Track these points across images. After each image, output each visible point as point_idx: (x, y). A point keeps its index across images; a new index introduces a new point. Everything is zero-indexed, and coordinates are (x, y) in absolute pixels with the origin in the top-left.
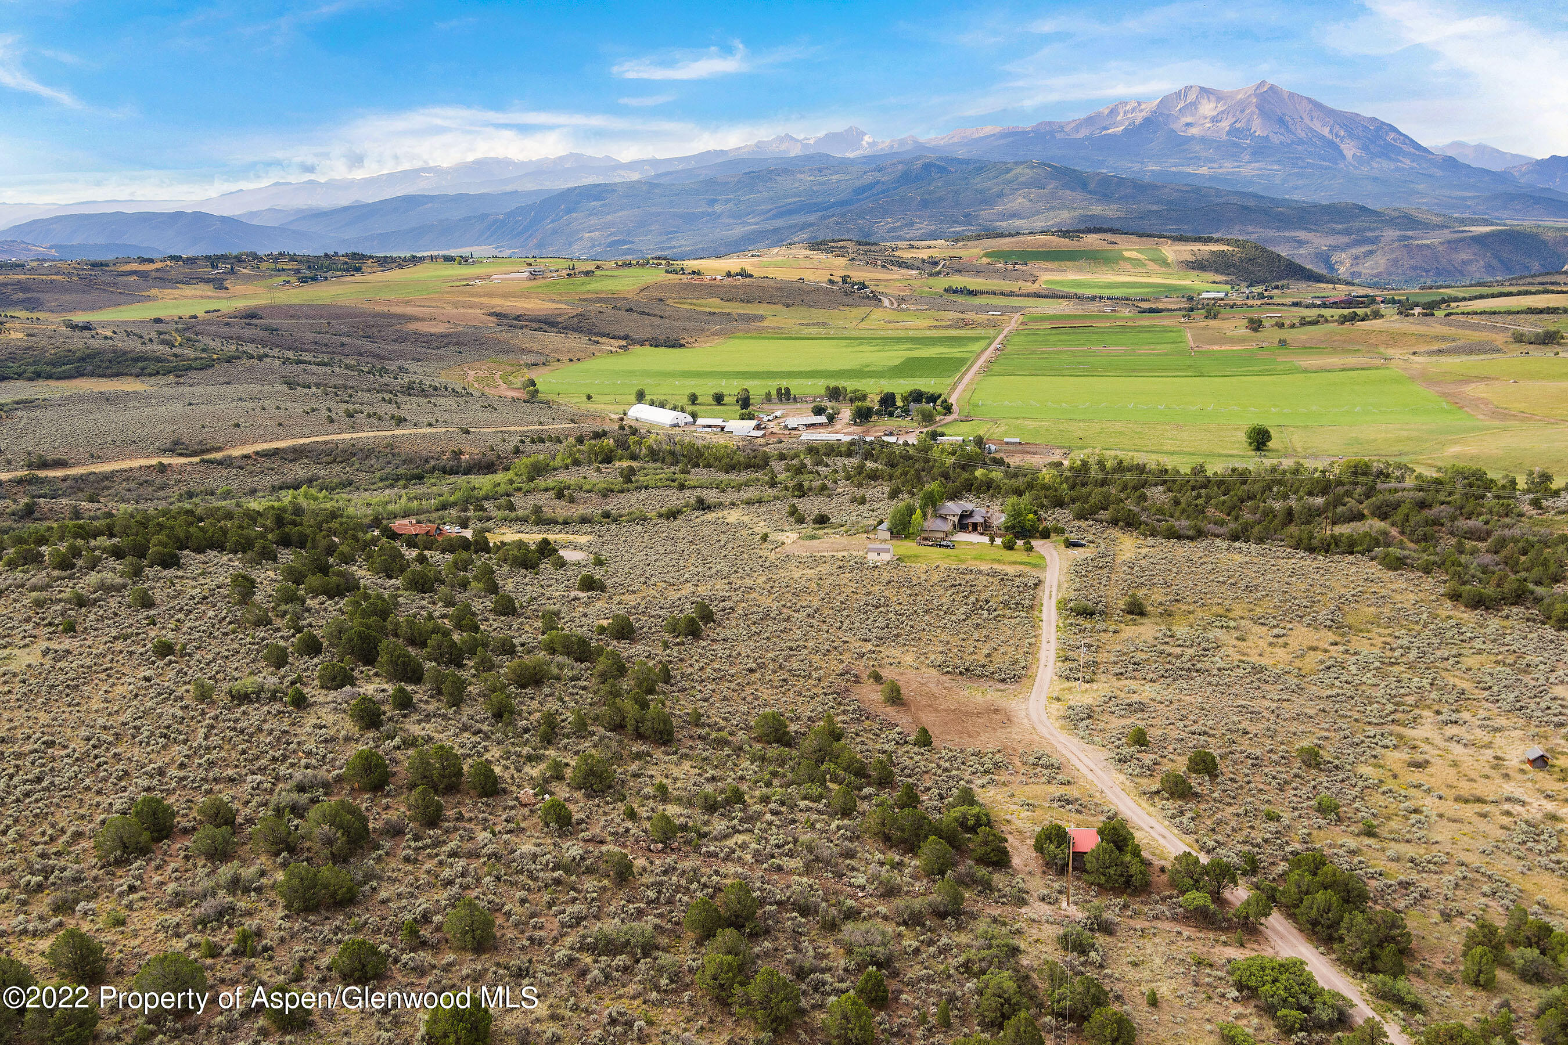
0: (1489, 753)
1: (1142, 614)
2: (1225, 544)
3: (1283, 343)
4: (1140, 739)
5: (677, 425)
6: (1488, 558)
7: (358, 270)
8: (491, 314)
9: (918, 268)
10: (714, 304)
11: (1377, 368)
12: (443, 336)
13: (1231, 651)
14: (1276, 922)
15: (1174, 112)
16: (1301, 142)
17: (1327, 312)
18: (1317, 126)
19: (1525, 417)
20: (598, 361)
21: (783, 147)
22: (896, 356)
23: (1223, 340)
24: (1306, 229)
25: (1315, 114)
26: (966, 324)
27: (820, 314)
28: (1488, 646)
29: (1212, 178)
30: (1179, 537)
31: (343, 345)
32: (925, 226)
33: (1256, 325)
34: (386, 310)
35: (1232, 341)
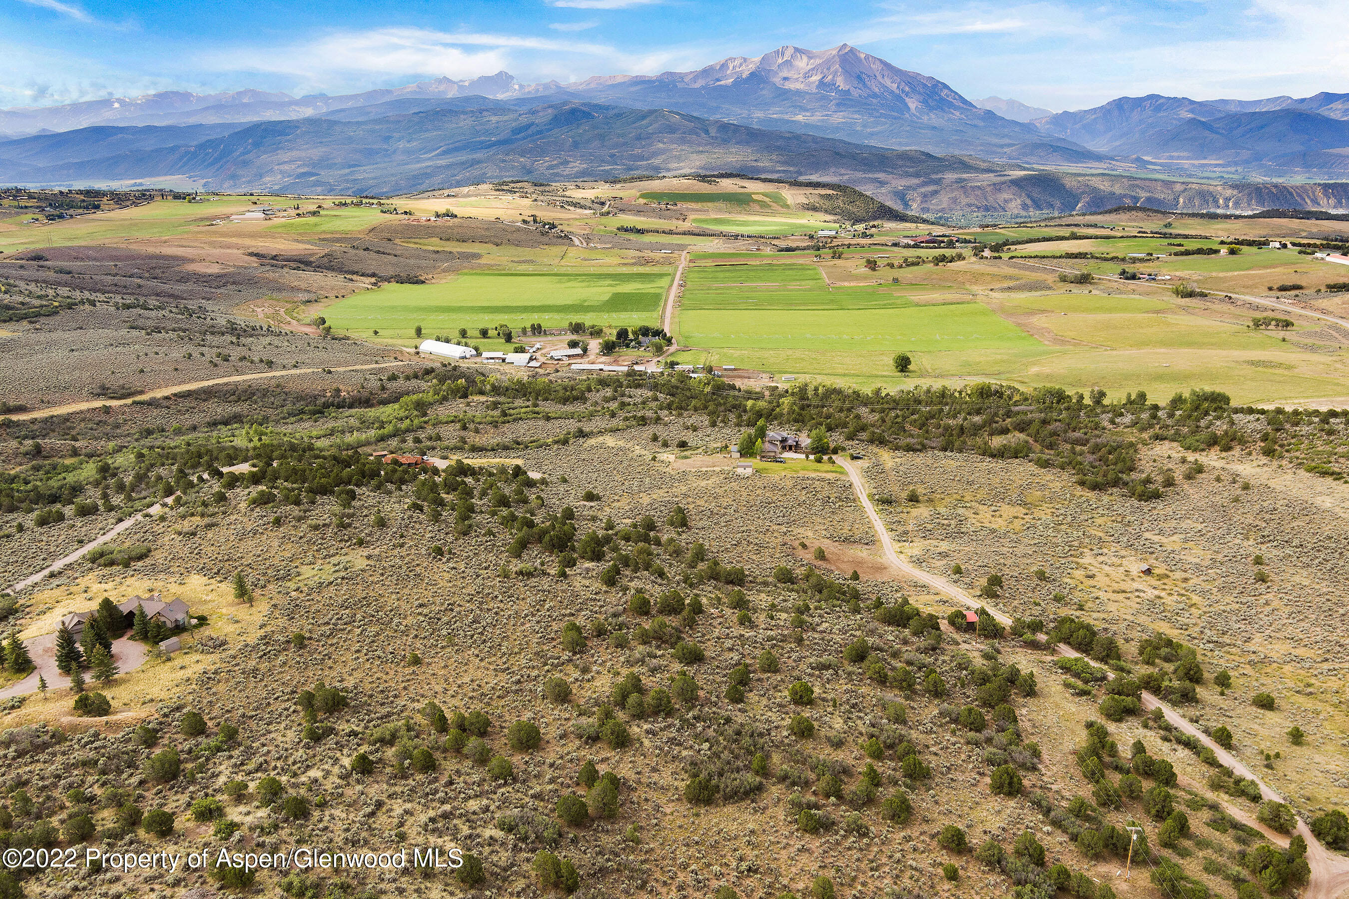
0: (1122, 569)
1: (917, 501)
2: (941, 454)
3: (896, 280)
4: (958, 571)
5: (464, 358)
6: (1091, 458)
7: (97, 207)
8: (252, 254)
9: (590, 208)
10: (434, 244)
11: (968, 303)
12: (219, 276)
13: (974, 521)
14: (1063, 647)
15: (774, 68)
16: (875, 96)
17: (922, 252)
18: (888, 82)
19: (1077, 343)
20: (359, 297)
21: (442, 88)
22: (602, 292)
23: (851, 277)
24: (885, 171)
25: (886, 73)
26: (647, 262)
27: (526, 253)
28: (1106, 512)
29: (807, 125)
30: (915, 450)
31: (140, 286)
32: (577, 166)
33: (872, 265)
34: (158, 252)
35: (857, 278)
